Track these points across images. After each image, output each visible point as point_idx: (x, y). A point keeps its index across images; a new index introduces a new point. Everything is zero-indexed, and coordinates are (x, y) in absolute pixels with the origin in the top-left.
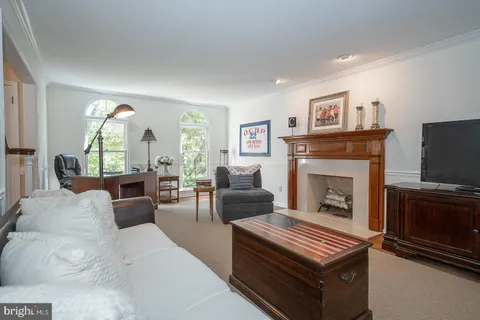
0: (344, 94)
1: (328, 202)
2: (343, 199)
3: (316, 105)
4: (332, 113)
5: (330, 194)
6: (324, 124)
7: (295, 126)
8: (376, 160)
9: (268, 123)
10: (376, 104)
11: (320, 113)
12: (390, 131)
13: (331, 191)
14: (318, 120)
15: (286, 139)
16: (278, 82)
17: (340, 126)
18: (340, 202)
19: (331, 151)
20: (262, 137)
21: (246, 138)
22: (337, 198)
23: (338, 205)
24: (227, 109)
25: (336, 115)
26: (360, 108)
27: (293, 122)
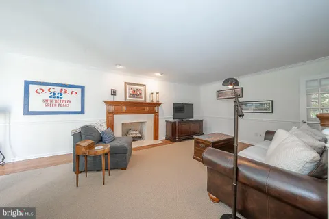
0: (144, 85)
3: (129, 86)
6: (134, 97)
7: (115, 95)
9: (82, 87)
10: (158, 93)
11: (131, 91)
14: (130, 94)
15: (107, 103)
17: (143, 99)
20: (72, 98)
25: (141, 94)
26: (152, 93)
27: (114, 92)
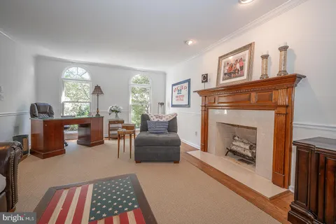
0: (249, 47)
1: (234, 148)
2: (247, 147)
3: (224, 61)
4: (238, 66)
5: (236, 140)
6: (230, 78)
7: (207, 81)
8: (283, 110)
9: (189, 81)
10: (284, 49)
11: (227, 68)
12: (301, 77)
13: (236, 138)
14: (225, 74)
15: (201, 93)
16: (190, 43)
17: (245, 77)
18: (245, 149)
19: (237, 102)
20: (185, 92)
21: (175, 94)
22: (242, 145)
23: (242, 152)
24: (165, 74)
25: (242, 68)
26: (265, 57)
27: (205, 78)
